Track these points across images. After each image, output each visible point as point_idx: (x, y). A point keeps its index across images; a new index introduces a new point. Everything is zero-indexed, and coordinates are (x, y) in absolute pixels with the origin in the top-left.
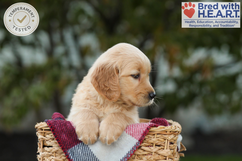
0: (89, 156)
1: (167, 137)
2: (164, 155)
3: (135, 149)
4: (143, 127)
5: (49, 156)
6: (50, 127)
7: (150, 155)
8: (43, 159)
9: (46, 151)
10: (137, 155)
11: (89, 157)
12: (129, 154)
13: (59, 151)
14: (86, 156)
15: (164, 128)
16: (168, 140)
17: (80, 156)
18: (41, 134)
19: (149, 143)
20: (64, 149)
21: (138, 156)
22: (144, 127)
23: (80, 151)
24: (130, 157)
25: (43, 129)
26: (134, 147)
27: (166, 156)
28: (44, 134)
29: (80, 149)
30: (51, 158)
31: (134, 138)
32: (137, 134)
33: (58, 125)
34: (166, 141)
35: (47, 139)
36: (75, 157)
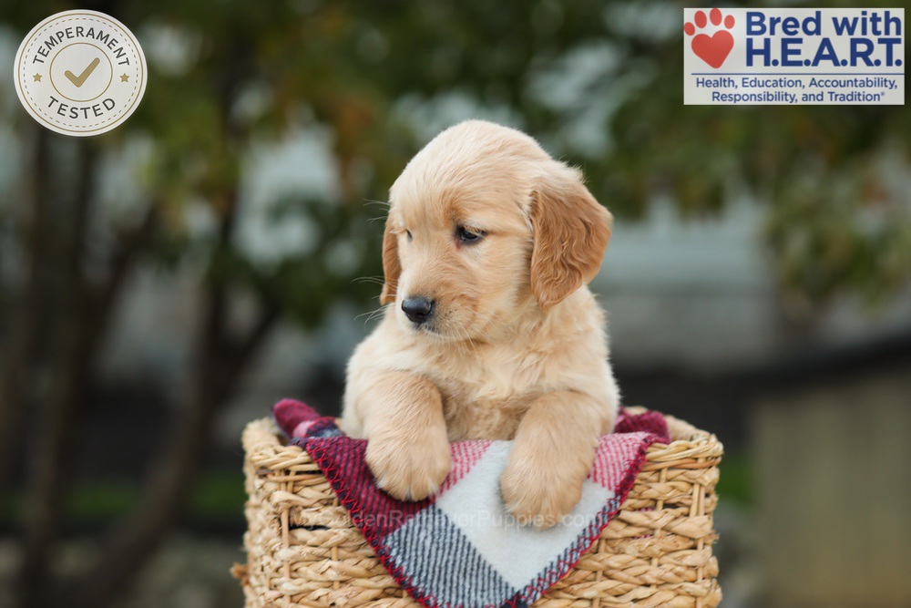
0: (457, 550)
1: (699, 477)
2: (690, 535)
3: (606, 522)
4: (625, 448)
5: (314, 558)
6: (318, 463)
7: (646, 537)
8: (291, 571)
9: (304, 543)
10: (607, 540)
11: (455, 554)
12: (585, 539)
13: (353, 541)
14: (447, 552)
15: (689, 449)
16: (701, 485)
17: (427, 554)
18: (283, 486)
19: (643, 499)
20: (373, 536)
21: (609, 542)
22: (627, 446)
23: (426, 537)
24: (587, 546)
25: (291, 468)
26: (600, 516)
27: (697, 537)
28: (294, 486)
29: (426, 528)
30: (326, 566)
31: (600, 484)
32: (608, 472)
33: (345, 455)
34: (696, 488)
35: (306, 503)
36: (410, 558)
